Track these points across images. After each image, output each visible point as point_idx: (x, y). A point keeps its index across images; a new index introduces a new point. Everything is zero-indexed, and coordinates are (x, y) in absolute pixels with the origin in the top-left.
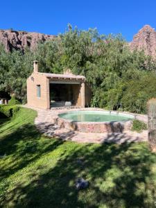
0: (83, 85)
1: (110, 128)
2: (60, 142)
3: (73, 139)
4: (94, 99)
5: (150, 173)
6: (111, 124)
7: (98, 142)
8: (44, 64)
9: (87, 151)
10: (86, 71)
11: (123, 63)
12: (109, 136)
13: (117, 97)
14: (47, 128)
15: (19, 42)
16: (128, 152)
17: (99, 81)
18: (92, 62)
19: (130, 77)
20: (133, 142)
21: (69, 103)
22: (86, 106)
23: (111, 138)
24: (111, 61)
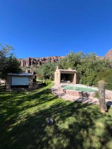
0: (75, 74)
1: (81, 94)
2: (56, 97)
3: (63, 97)
4: (81, 80)
5: (94, 126)
6: (82, 92)
7: (73, 101)
8: (61, 66)
9: (65, 104)
10: (77, 68)
11: (95, 64)
12: (80, 99)
13: (91, 80)
14: (54, 90)
15: (58, 60)
16: (85, 109)
17: (83, 72)
18: (80, 64)
19: (99, 71)
20: (91, 104)
21: (69, 81)
22: (77, 83)
23: (80, 100)
24: (89, 64)
